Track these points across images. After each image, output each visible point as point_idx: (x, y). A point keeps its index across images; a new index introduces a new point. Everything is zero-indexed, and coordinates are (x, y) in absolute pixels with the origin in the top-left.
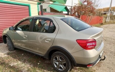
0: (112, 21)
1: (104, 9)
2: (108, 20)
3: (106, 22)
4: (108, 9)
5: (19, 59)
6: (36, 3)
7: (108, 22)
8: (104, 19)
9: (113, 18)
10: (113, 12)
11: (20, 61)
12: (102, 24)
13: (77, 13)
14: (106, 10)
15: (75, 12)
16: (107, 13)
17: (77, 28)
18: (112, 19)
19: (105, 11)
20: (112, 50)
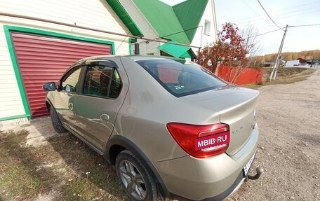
0: (281, 79)
1: (266, 56)
2: (273, 77)
3: (268, 80)
4: (274, 57)
5: (62, 154)
6: (127, 39)
7: (272, 80)
8: (265, 75)
9: (284, 73)
10: (284, 62)
11: (64, 158)
12: (260, 84)
13: (210, 61)
14: (270, 58)
15: (207, 60)
16: (272, 63)
17: (178, 88)
18: (282, 75)
19: (269, 60)
20: (280, 144)
